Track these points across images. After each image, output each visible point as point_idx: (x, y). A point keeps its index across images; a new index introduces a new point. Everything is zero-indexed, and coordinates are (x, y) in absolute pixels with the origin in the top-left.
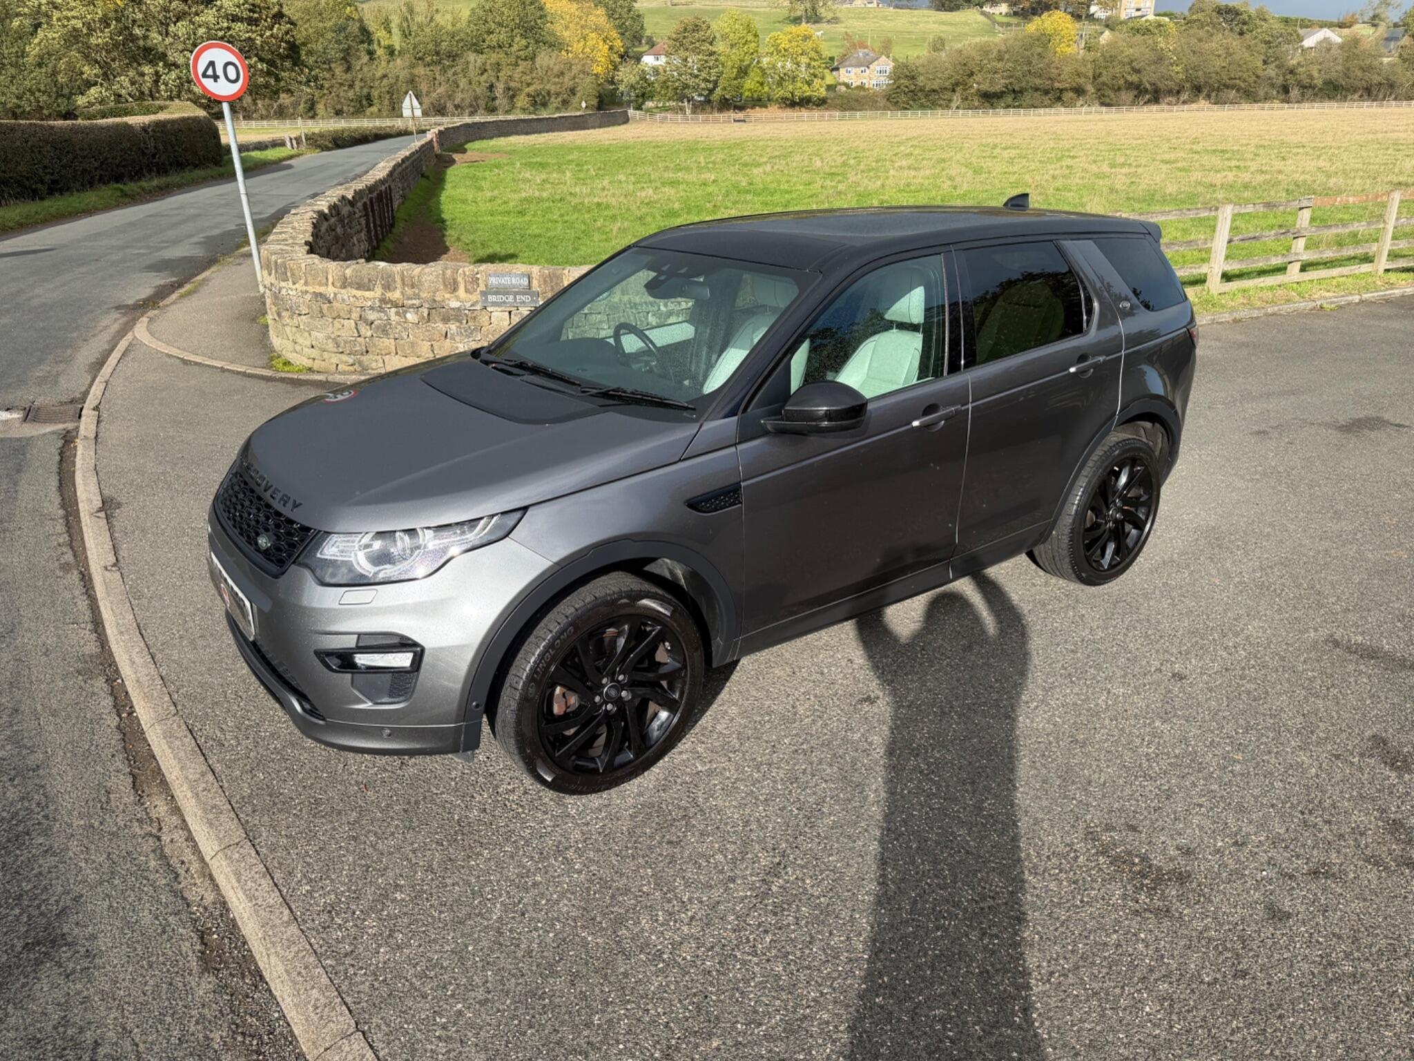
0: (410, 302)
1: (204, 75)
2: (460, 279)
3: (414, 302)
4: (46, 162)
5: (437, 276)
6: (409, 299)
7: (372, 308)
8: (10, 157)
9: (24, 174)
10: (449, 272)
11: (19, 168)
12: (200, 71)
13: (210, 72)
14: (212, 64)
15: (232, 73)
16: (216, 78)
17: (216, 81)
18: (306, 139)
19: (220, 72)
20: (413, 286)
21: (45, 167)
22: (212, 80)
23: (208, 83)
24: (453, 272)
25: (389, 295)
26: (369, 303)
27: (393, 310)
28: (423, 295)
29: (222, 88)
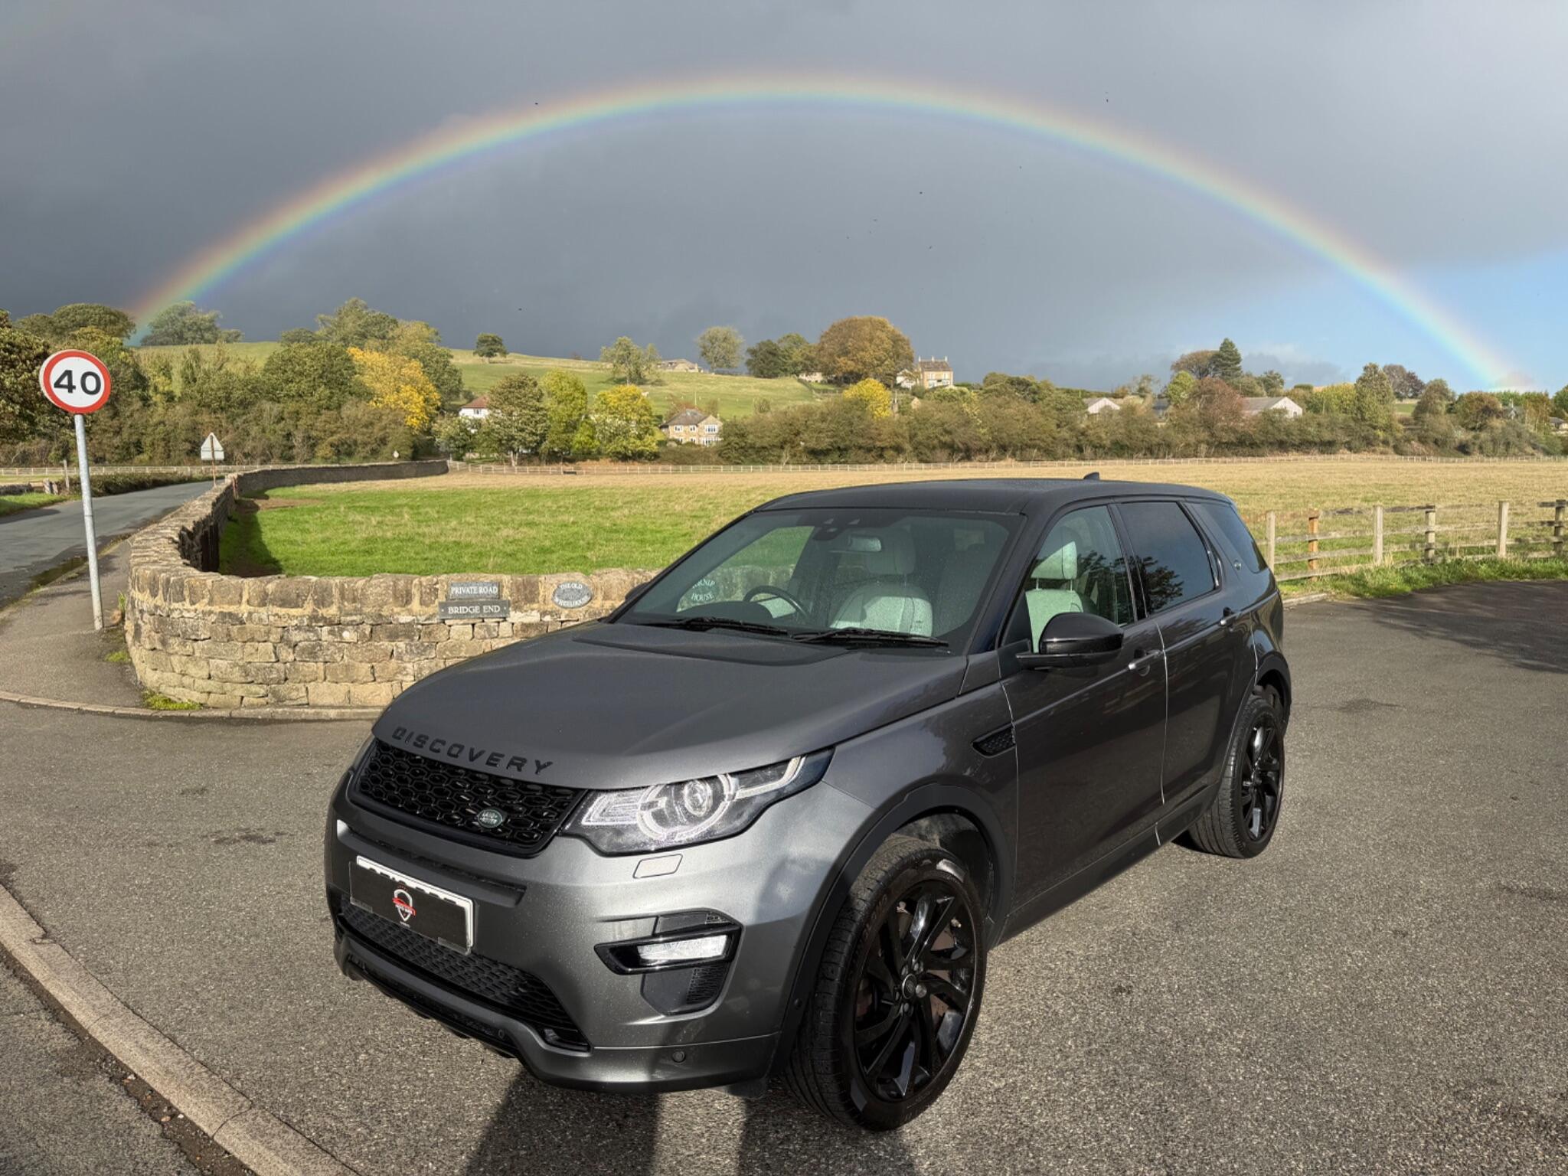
0: (349, 618)
1: (58, 385)
2: (414, 590)
3: (354, 618)
5: (387, 588)
6: (347, 614)
7: (298, 628)
10: (401, 583)
12: (53, 380)
13: (65, 382)
14: (68, 373)
15: (91, 383)
16: (71, 388)
17: (70, 391)
18: (71, 484)
19: (77, 382)
20: (354, 600)
22: (66, 390)
23: (62, 394)
24: (406, 583)
25: (323, 612)
26: (295, 622)
27: (326, 629)
28: (366, 610)
29: (77, 399)
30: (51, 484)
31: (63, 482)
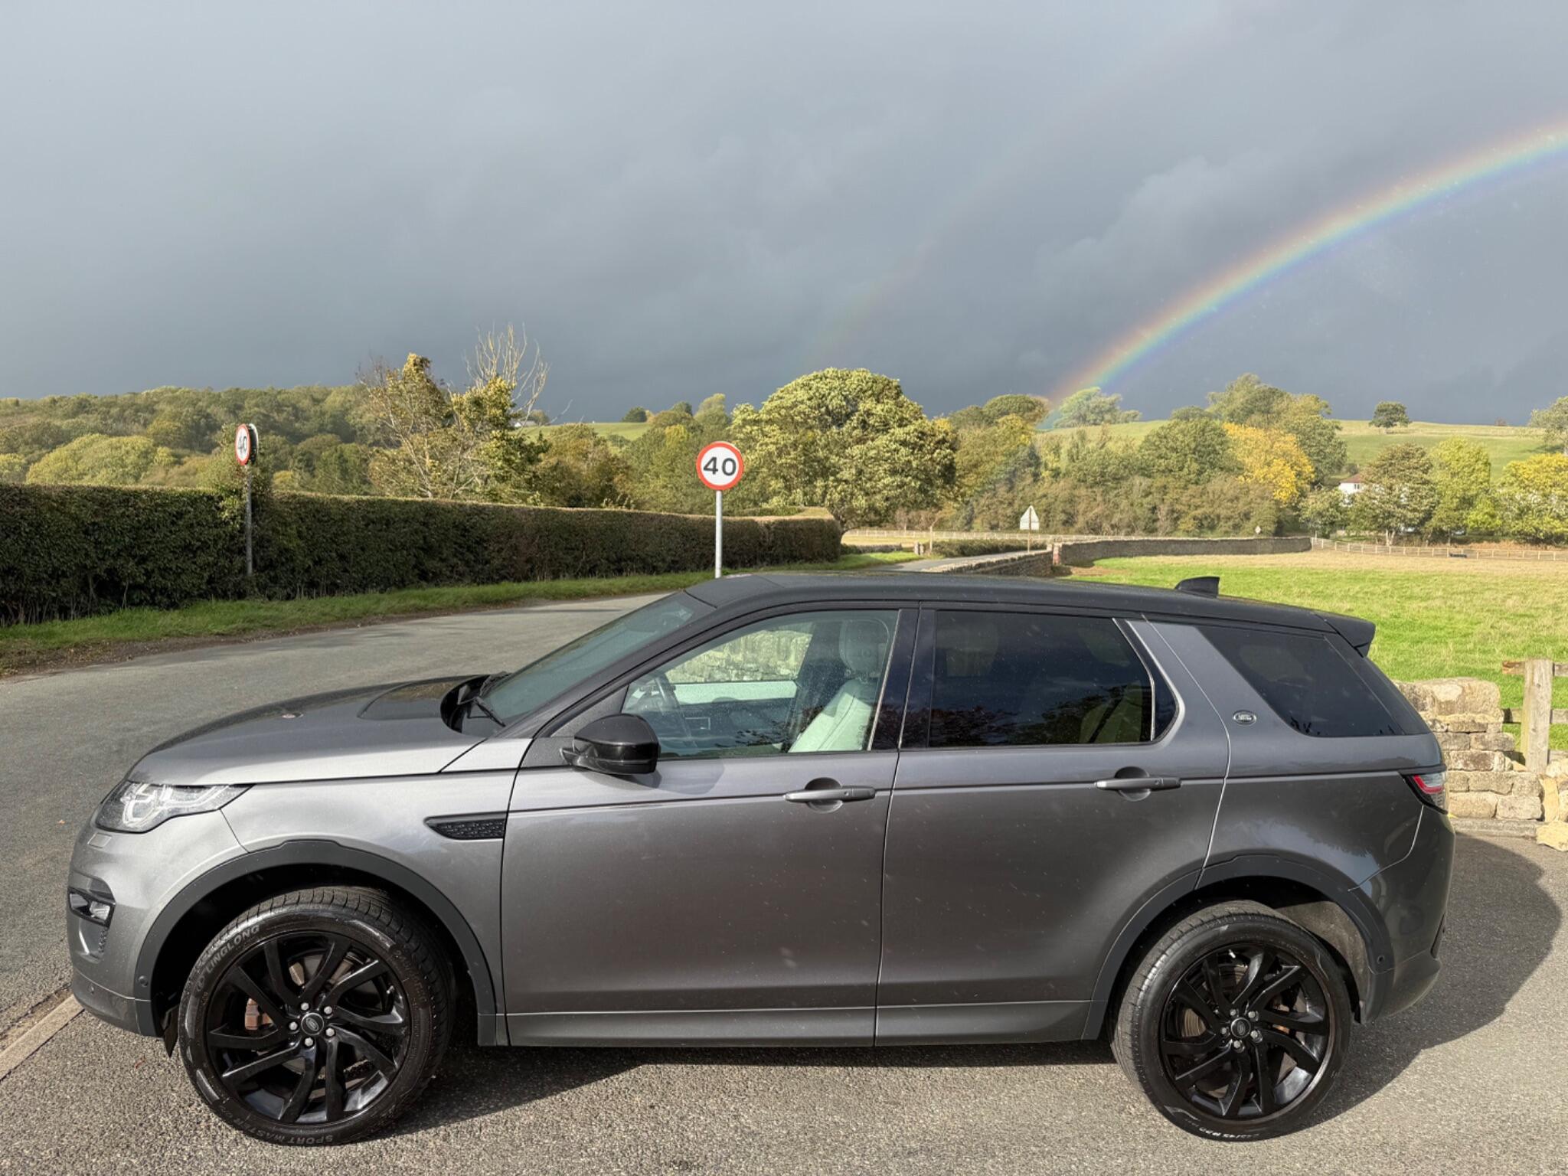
0: (749, 666)
1: (706, 468)
2: (792, 648)
3: (752, 665)
4: (672, 546)
5: (773, 643)
6: (748, 662)
7: (719, 668)
8: (642, 538)
9: (650, 553)
10: (783, 640)
11: (647, 548)
12: (703, 464)
13: (711, 466)
14: (714, 459)
15: (729, 467)
16: (715, 470)
17: (714, 473)
18: (933, 546)
19: (719, 466)
20: (753, 650)
21: (670, 550)
22: (711, 472)
23: (708, 476)
24: (787, 641)
25: (733, 657)
26: (718, 663)
27: (735, 672)
28: (761, 660)
29: (719, 479)
30: (919, 545)
31: (928, 544)
